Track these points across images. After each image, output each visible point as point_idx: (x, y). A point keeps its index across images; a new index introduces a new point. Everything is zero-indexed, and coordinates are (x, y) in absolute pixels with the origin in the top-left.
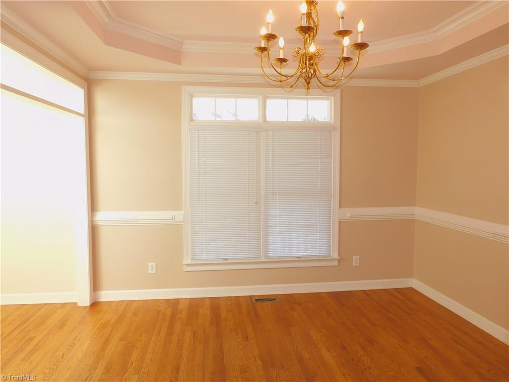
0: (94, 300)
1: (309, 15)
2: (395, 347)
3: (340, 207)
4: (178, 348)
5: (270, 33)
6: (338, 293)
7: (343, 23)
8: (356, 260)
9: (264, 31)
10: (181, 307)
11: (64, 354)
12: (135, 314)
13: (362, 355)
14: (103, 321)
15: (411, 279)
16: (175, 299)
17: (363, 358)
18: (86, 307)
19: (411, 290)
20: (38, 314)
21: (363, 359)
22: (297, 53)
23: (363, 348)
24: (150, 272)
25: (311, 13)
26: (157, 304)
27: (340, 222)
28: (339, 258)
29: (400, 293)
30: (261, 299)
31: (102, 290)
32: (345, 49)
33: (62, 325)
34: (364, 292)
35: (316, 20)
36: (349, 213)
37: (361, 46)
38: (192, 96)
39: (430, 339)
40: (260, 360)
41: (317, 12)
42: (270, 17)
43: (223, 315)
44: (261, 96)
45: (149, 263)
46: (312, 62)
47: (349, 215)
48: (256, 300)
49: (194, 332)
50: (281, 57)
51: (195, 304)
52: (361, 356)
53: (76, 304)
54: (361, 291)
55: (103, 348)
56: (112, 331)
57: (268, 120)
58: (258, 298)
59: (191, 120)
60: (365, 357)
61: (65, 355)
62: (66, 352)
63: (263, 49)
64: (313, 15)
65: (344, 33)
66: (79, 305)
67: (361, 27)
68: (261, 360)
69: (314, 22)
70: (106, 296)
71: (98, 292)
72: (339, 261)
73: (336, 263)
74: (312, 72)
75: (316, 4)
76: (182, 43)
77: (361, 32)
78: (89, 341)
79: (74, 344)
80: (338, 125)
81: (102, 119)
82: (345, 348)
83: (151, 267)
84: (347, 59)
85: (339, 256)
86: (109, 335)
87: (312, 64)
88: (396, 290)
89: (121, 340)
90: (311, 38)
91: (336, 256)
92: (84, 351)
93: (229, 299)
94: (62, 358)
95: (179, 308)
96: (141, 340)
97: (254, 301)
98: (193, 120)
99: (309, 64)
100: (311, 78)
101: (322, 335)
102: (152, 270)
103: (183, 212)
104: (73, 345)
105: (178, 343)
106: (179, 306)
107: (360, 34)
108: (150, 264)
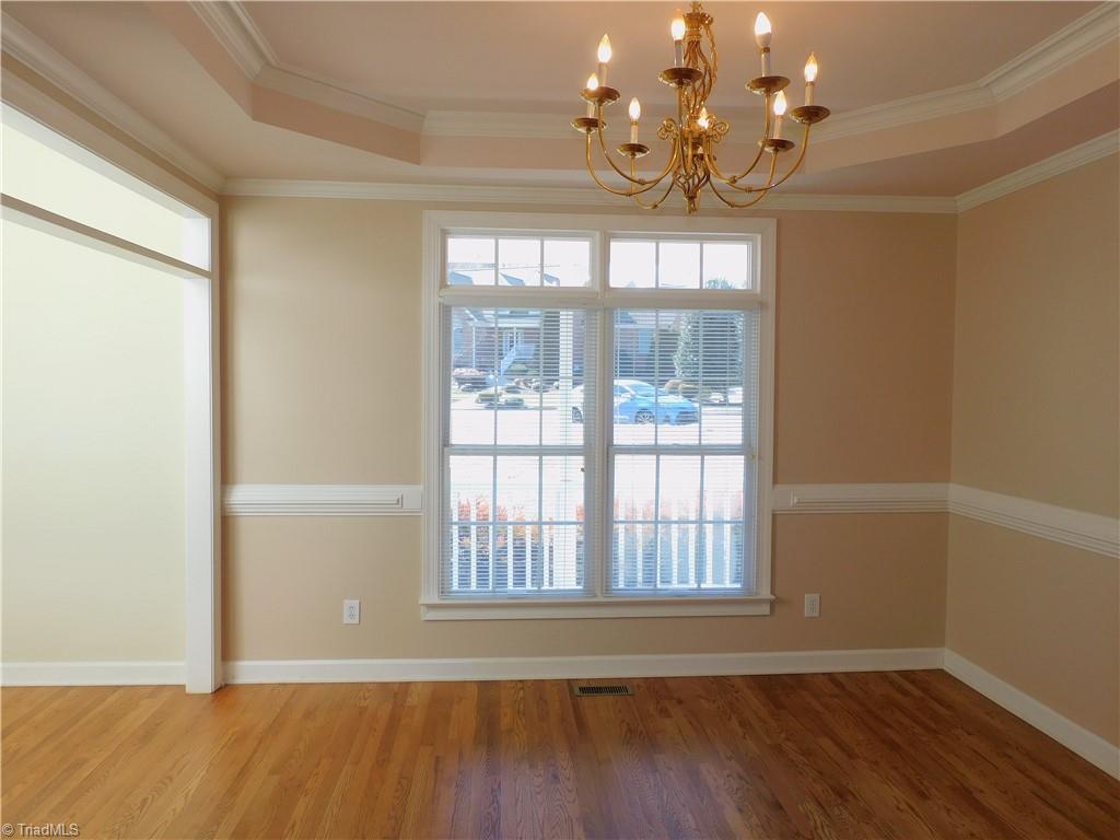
0: (224, 679)
1: (694, 46)
2: (898, 808)
3: (775, 482)
4: (397, 794)
5: (604, 86)
6: (770, 677)
7: (768, 60)
8: (810, 604)
9: (593, 84)
10: (412, 700)
11: (145, 800)
12: (309, 714)
13: (819, 824)
14: (237, 729)
15: (938, 650)
16: (401, 683)
17: (820, 831)
18: (202, 696)
19: (941, 674)
20: (100, 708)
21: (822, 835)
22: (666, 131)
23: (823, 807)
24: (346, 620)
25: (698, 42)
26: (362, 693)
27: (774, 516)
28: (773, 597)
29: (913, 682)
30: (593, 689)
31: (243, 659)
32: (778, 124)
33: (147, 734)
34: (830, 676)
35: (710, 57)
36: (795, 496)
37: (813, 114)
38: (445, 234)
39: (981, 791)
40: (582, 829)
41: (712, 40)
42: (605, 53)
43: (505, 722)
44: (598, 233)
45: (346, 601)
46: (700, 151)
47: (796, 501)
48: (583, 690)
49: (437, 759)
50: (634, 140)
51: (443, 695)
52: (816, 828)
53: (184, 686)
54: (824, 674)
55: (233, 792)
56: (255, 751)
57: (612, 285)
58: (584, 685)
59: (443, 284)
60: (826, 831)
61: (149, 801)
62: (151, 797)
63: (590, 124)
64: (705, 44)
65: (770, 84)
66: (188, 690)
67: (811, 71)
68: (585, 830)
69: (705, 61)
70: (251, 671)
71: (231, 663)
72: (773, 604)
73: (766, 610)
74: (701, 174)
75: (711, 22)
76: (424, 117)
77: (812, 83)
78: (204, 772)
79: (171, 779)
80: (771, 300)
81: (249, 283)
82: (781, 807)
83: (350, 610)
84: (781, 145)
85: (772, 593)
86: (248, 762)
87: (702, 157)
88: (905, 674)
89: (272, 772)
90: (699, 98)
91: (766, 593)
92: (190, 794)
93: (520, 685)
94: (141, 808)
95: (407, 704)
96: (317, 774)
97: (577, 691)
98: (446, 286)
99: (694, 156)
100: (697, 187)
101: (728, 776)
102: (352, 616)
103: (421, 487)
104: (167, 781)
105: (399, 783)
106: (409, 699)
107: (808, 89)
108: (347, 603)
